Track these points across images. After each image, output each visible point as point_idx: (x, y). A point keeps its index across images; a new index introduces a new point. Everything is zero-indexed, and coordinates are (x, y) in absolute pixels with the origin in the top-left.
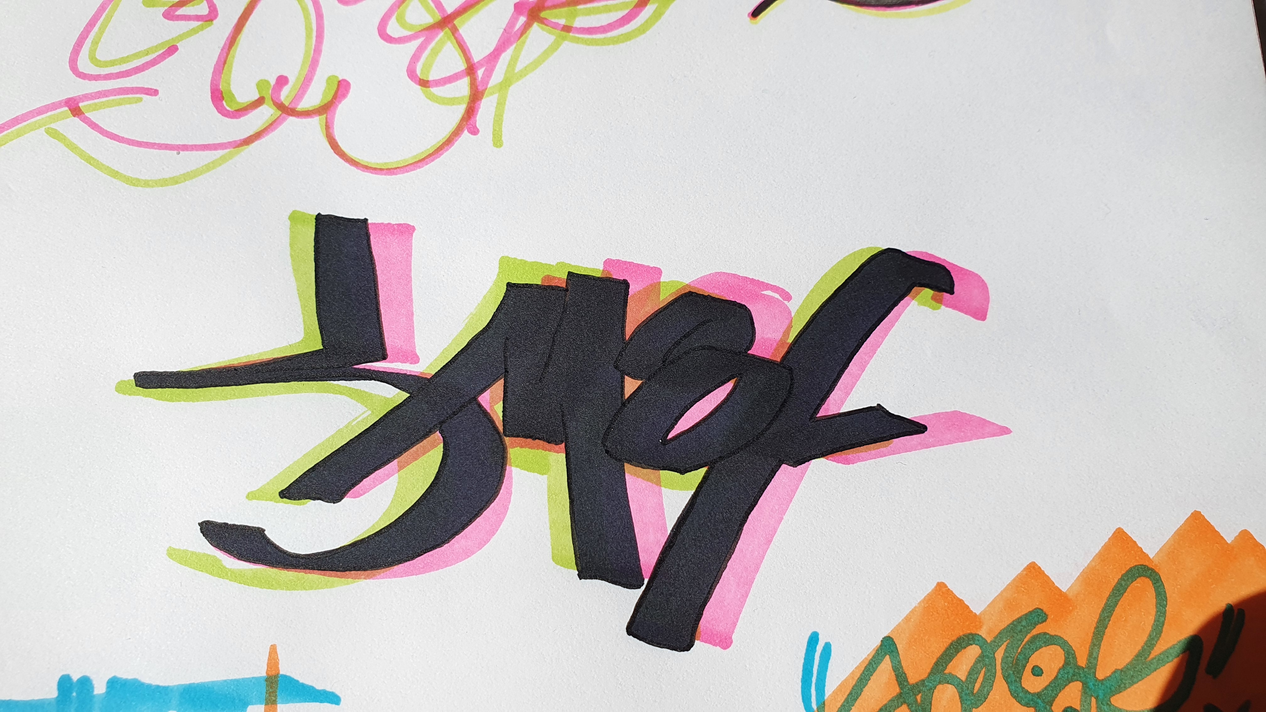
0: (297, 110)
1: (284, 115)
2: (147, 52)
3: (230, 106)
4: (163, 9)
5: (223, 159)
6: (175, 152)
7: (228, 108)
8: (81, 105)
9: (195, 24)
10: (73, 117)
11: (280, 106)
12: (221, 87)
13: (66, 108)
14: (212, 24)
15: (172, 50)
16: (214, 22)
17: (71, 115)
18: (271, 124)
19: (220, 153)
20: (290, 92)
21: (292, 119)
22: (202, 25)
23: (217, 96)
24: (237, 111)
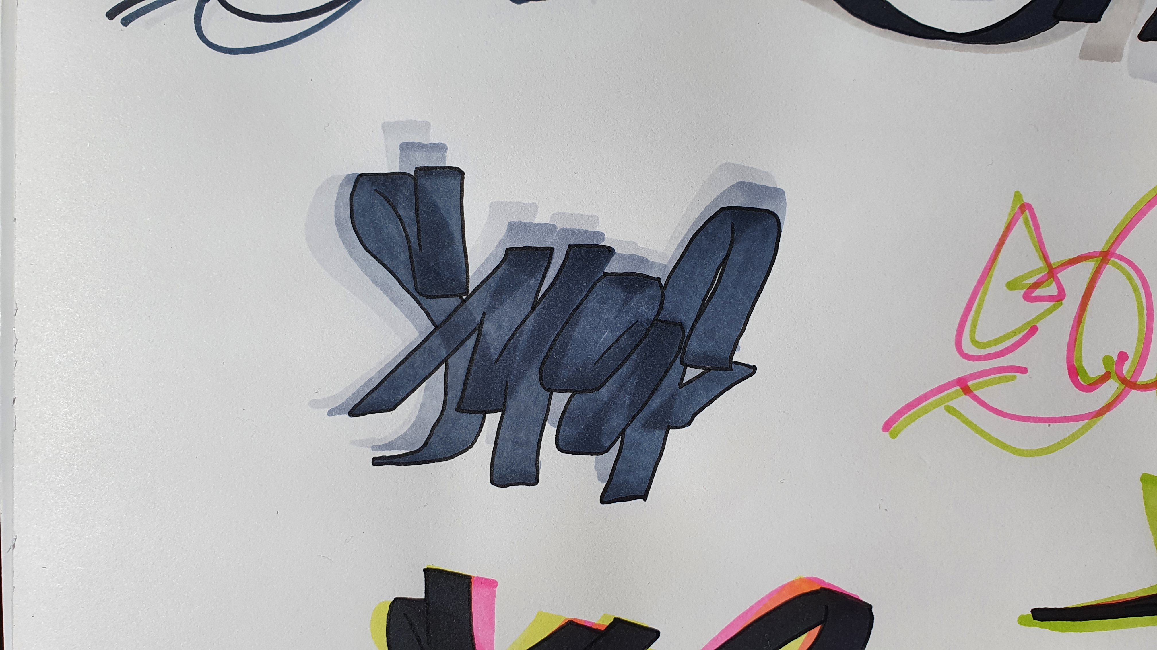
0: (1137, 383)
1: (1127, 388)
2: (1015, 333)
3: (1084, 381)
4: (1022, 292)
5: (1084, 430)
6: (1047, 424)
7: (1083, 383)
8: (969, 384)
9: (1048, 305)
10: (964, 396)
11: (1123, 380)
12: (1075, 364)
13: (958, 388)
14: (1062, 304)
15: (1034, 330)
16: (1063, 302)
17: (963, 393)
18: (1118, 397)
19: (1081, 424)
20: (1130, 367)
21: (1133, 392)
22: (1054, 305)
23: (1074, 372)
24: (1090, 385)
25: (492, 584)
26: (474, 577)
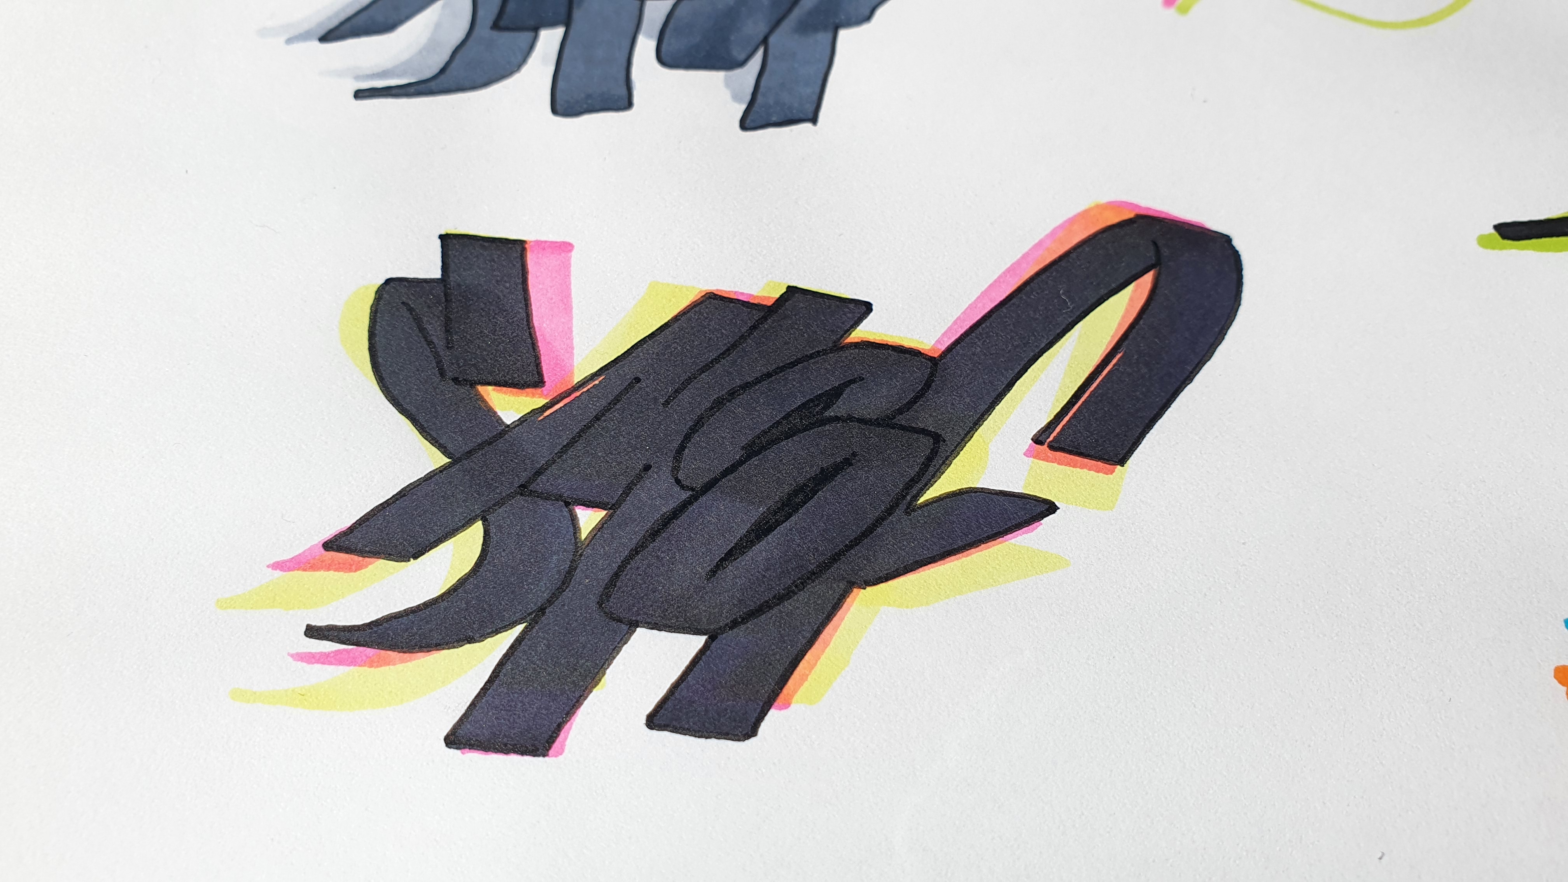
25: (565, 247)
26: (531, 242)
